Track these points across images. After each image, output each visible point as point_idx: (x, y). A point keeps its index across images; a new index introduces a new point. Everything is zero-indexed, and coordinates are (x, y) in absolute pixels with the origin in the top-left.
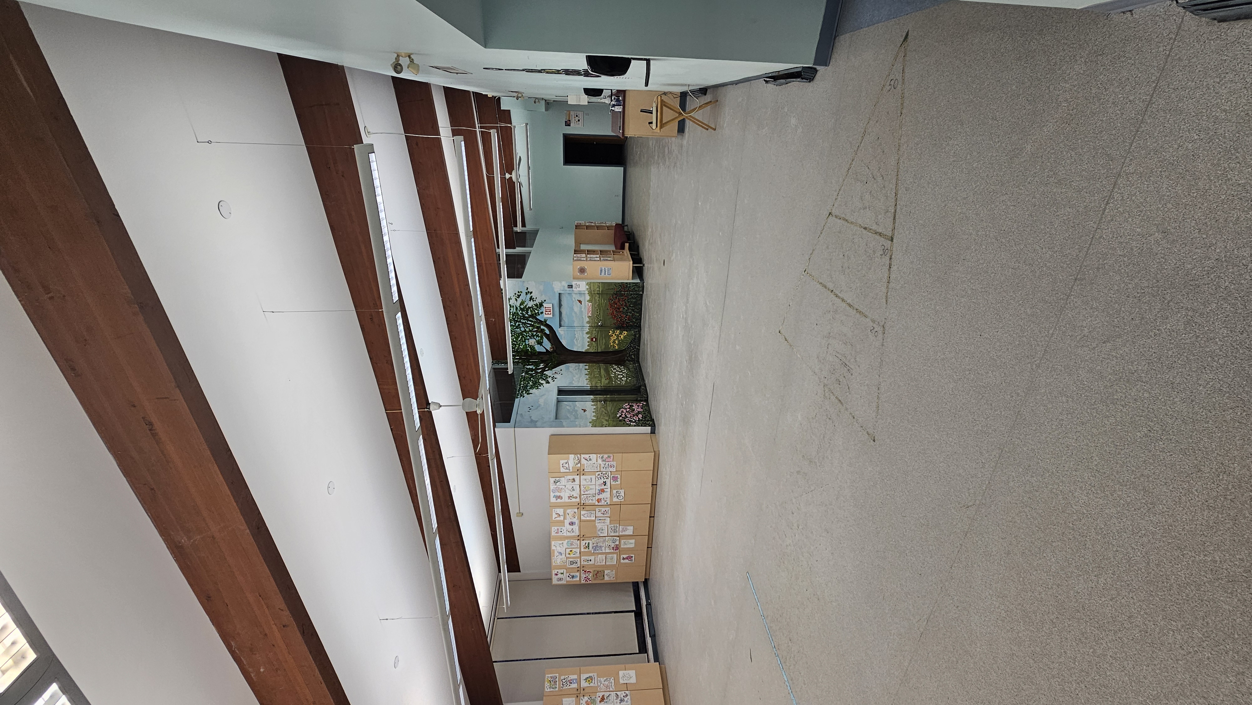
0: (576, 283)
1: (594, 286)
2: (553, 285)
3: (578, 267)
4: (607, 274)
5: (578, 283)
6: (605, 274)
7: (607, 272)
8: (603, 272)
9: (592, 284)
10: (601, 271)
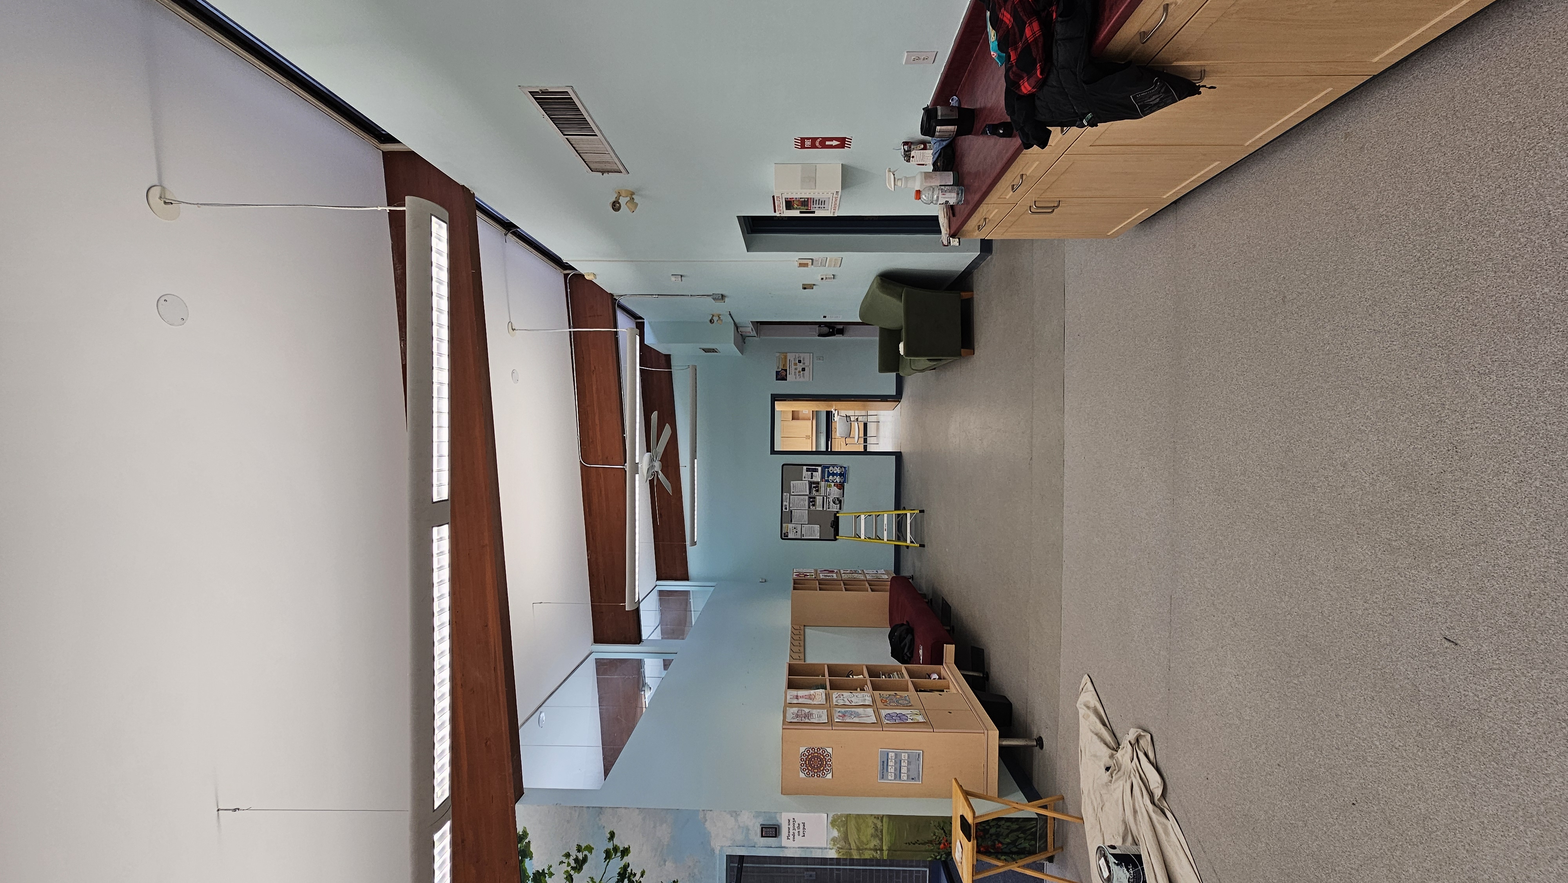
0: (791, 816)
1: (859, 830)
2: (708, 824)
3: (802, 749)
4: (904, 777)
5: (800, 817)
6: (898, 775)
7: (904, 770)
8: (891, 770)
9: (852, 824)
10: (885, 764)
